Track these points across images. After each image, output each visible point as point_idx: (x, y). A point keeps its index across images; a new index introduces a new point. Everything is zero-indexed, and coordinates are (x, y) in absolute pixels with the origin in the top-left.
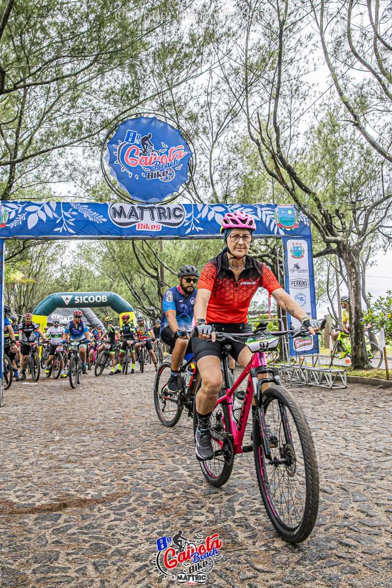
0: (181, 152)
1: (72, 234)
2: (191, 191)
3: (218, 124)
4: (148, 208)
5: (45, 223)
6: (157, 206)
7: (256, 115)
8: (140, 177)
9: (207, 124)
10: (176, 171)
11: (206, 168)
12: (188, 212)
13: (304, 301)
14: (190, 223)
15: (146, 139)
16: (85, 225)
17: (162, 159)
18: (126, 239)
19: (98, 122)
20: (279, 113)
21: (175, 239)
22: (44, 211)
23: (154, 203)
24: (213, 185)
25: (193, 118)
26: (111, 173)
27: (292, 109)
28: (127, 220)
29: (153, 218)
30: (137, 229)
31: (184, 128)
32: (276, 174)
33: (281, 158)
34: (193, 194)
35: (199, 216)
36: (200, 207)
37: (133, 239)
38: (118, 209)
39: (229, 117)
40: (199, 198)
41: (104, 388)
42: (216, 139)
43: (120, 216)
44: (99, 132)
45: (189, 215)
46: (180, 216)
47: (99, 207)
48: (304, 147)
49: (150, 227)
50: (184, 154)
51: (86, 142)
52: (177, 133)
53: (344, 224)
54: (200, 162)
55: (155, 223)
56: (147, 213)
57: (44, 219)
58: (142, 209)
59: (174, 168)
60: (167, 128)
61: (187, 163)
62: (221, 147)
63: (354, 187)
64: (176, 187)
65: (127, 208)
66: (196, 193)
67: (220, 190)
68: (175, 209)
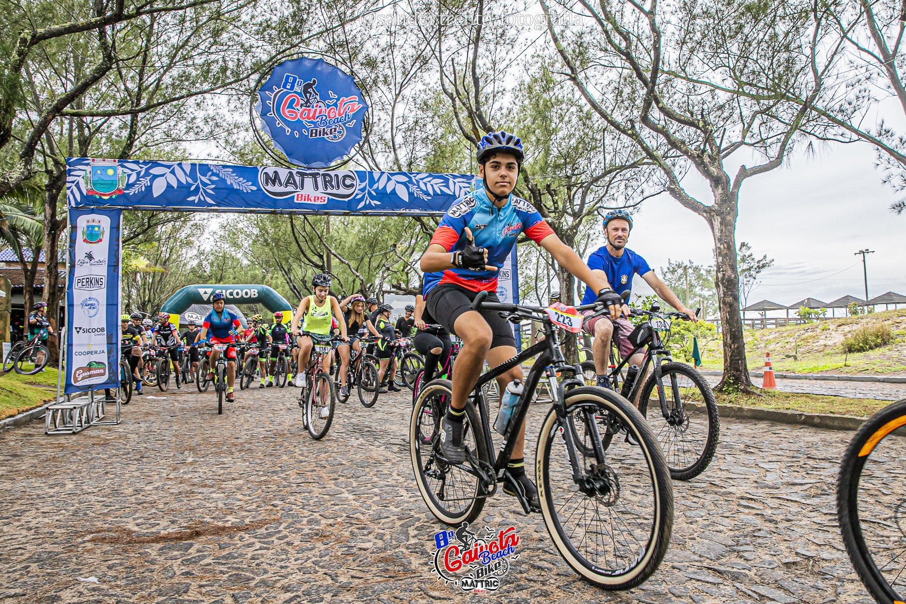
0: (353, 106)
1: (212, 205)
2: (367, 156)
3: (404, 73)
4: (310, 174)
5: (176, 191)
6: (322, 172)
7: (451, 63)
8: (301, 134)
9: (388, 72)
10: (347, 128)
11: (386, 129)
12: (362, 181)
14: (364, 196)
15: (310, 86)
16: (228, 195)
17: (329, 113)
18: (282, 213)
19: (248, 64)
20: (480, 62)
21: (345, 214)
22: (174, 174)
23: (318, 169)
24: (395, 150)
25: (371, 63)
26: (263, 128)
27: (497, 58)
28: (282, 189)
29: (316, 187)
30: (295, 201)
31: (360, 76)
32: (474, 136)
33: (480, 117)
34: (369, 160)
35: (375, 186)
36: (376, 176)
37: (290, 213)
38: (271, 175)
39: (418, 65)
40: (377, 165)
41: (251, 403)
42: (400, 91)
43: (274, 183)
44: (248, 76)
45: (363, 185)
46: (352, 186)
47: (247, 171)
48: (510, 107)
49: (312, 199)
50: (357, 107)
51: (232, 89)
52: (349, 80)
53: (557, 203)
54: (379, 120)
55: (318, 194)
56: (309, 181)
57: (175, 185)
58: (302, 175)
59: (344, 124)
60: (336, 72)
61: (361, 118)
62: (406, 101)
63: (569, 158)
64: (346, 149)
65: (283, 174)
66: (373, 159)
67: (403, 155)
68: (345, 177)
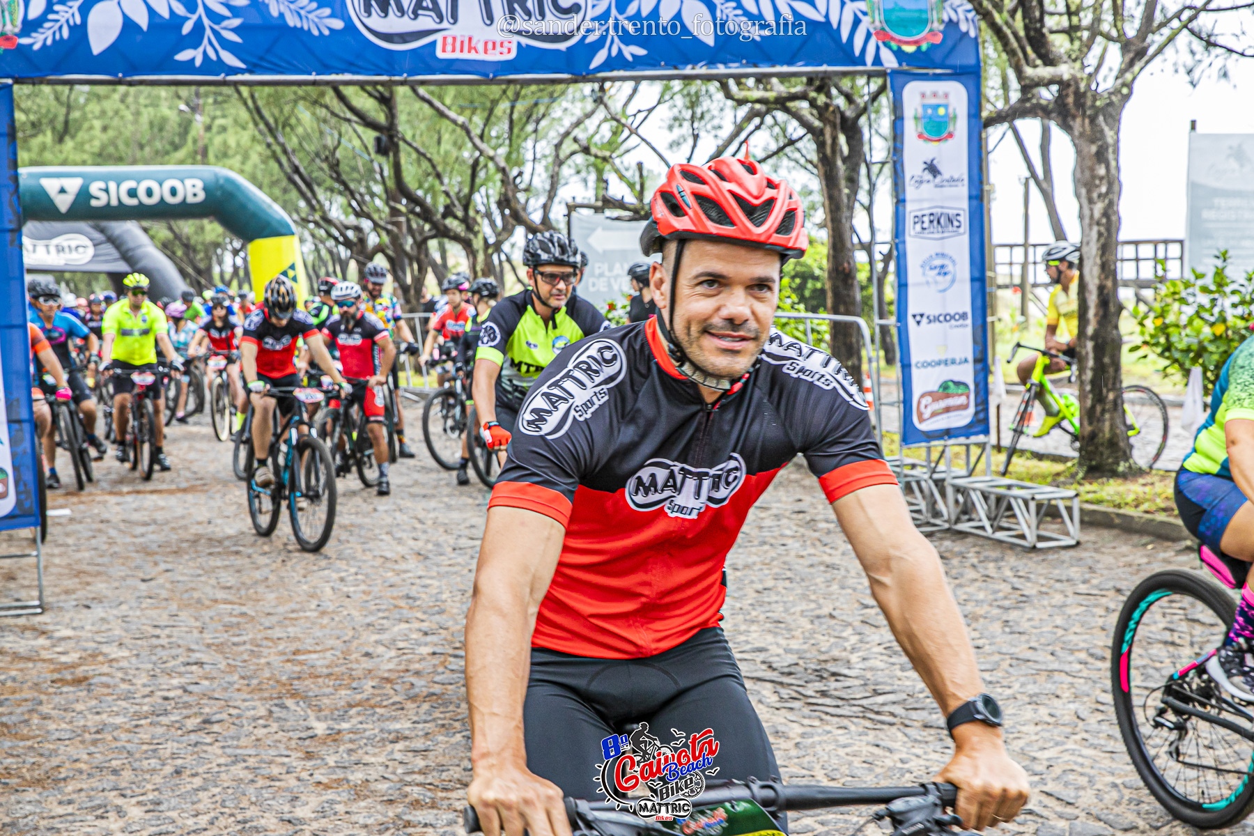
1: (235, 70)
5: (146, 36)
13: (949, 277)
16: (273, 43)
18: (405, 84)
21: (555, 82)
28: (406, 24)
29: (489, 18)
30: (440, 54)
35: (631, 9)
43: (385, 11)
45: (603, 6)
46: (574, 9)
49: (480, 47)
55: (495, 33)
57: (143, 21)
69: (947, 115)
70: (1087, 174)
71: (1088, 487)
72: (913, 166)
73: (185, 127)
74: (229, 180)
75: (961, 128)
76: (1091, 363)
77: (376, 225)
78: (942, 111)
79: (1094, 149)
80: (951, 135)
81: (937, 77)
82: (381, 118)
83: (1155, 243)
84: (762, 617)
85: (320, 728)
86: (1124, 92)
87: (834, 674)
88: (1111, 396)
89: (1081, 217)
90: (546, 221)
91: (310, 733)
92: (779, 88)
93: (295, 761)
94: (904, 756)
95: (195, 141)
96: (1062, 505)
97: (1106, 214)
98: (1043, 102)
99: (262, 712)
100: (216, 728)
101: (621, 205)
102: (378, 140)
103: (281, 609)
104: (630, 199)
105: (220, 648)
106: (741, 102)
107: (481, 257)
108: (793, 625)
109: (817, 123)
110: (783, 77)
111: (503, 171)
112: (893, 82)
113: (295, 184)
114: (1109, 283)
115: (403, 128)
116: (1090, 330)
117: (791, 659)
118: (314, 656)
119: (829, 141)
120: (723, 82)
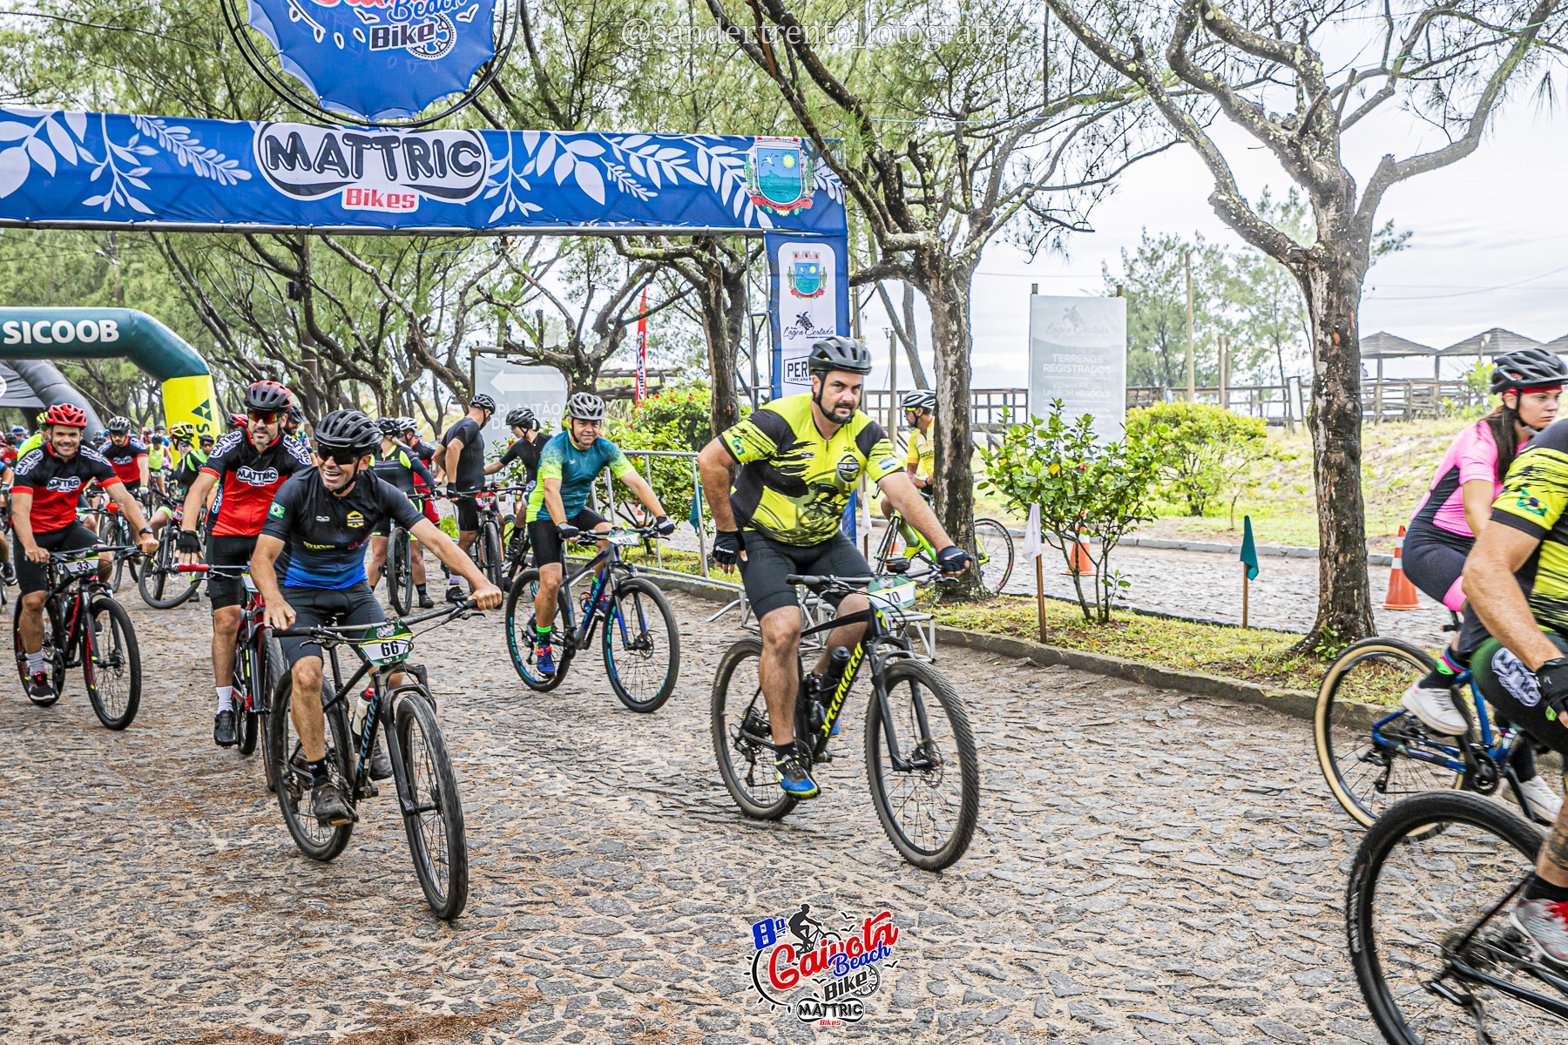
1: (145, 217)
4: (377, 140)
5: (52, 181)
6: (403, 134)
8: (350, 40)
10: (457, 24)
14: (503, 191)
16: (181, 192)
18: (312, 233)
22: (48, 142)
23: (394, 127)
29: (393, 173)
30: (345, 206)
36: (530, 142)
38: (284, 141)
43: (292, 165)
46: (474, 167)
55: (398, 187)
56: (373, 158)
57: (50, 166)
58: (358, 142)
59: (451, 16)
68: (459, 146)
69: (817, 274)
70: (942, 330)
71: (943, 611)
72: (787, 320)
73: (102, 269)
74: (143, 321)
75: (830, 285)
76: (946, 499)
77: (287, 365)
78: (813, 270)
79: (947, 307)
80: (821, 292)
81: (808, 239)
82: (294, 266)
83: (1004, 392)
84: (648, 732)
85: (221, 845)
86: (973, 257)
87: (713, 784)
88: (964, 528)
89: (936, 368)
90: (451, 363)
91: (211, 850)
92: (667, 245)
93: (195, 877)
94: (773, 857)
95: (111, 284)
96: (919, 626)
97: (958, 365)
98: (903, 263)
99: (164, 830)
100: (117, 847)
101: (520, 349)
102: (291, 285)
103: (187, 732)
104: (530, 344)
105: (124, 770)
106: (632, 258)
107: (389, 397)
108: (677, 740)
109: (702, 278)
110: (672, 236)
111: (411, 315)
112: (772, 242)
113: (209, 325)
114: (961, 427)
115: (315, 275)
116: (945, 469)
117: (674, 770)
118: (218, 776)
119: (713, 295)
120: (615, 238)
